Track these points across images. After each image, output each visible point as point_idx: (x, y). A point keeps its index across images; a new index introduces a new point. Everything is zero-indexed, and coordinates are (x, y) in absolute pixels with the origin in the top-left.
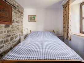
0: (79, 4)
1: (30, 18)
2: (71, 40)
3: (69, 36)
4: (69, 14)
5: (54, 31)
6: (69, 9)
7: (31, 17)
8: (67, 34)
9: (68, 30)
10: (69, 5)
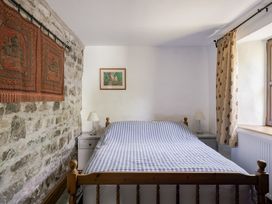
0: (263, 41)
1: (106, 78)
2: (236, 145)
3: (233, 134)
4: (231, 70)
5: (186, 119)
6: (231, 57)
7: (109, 74)
8: (227, 129)
9: (229, 116)
10: (232, 44)
